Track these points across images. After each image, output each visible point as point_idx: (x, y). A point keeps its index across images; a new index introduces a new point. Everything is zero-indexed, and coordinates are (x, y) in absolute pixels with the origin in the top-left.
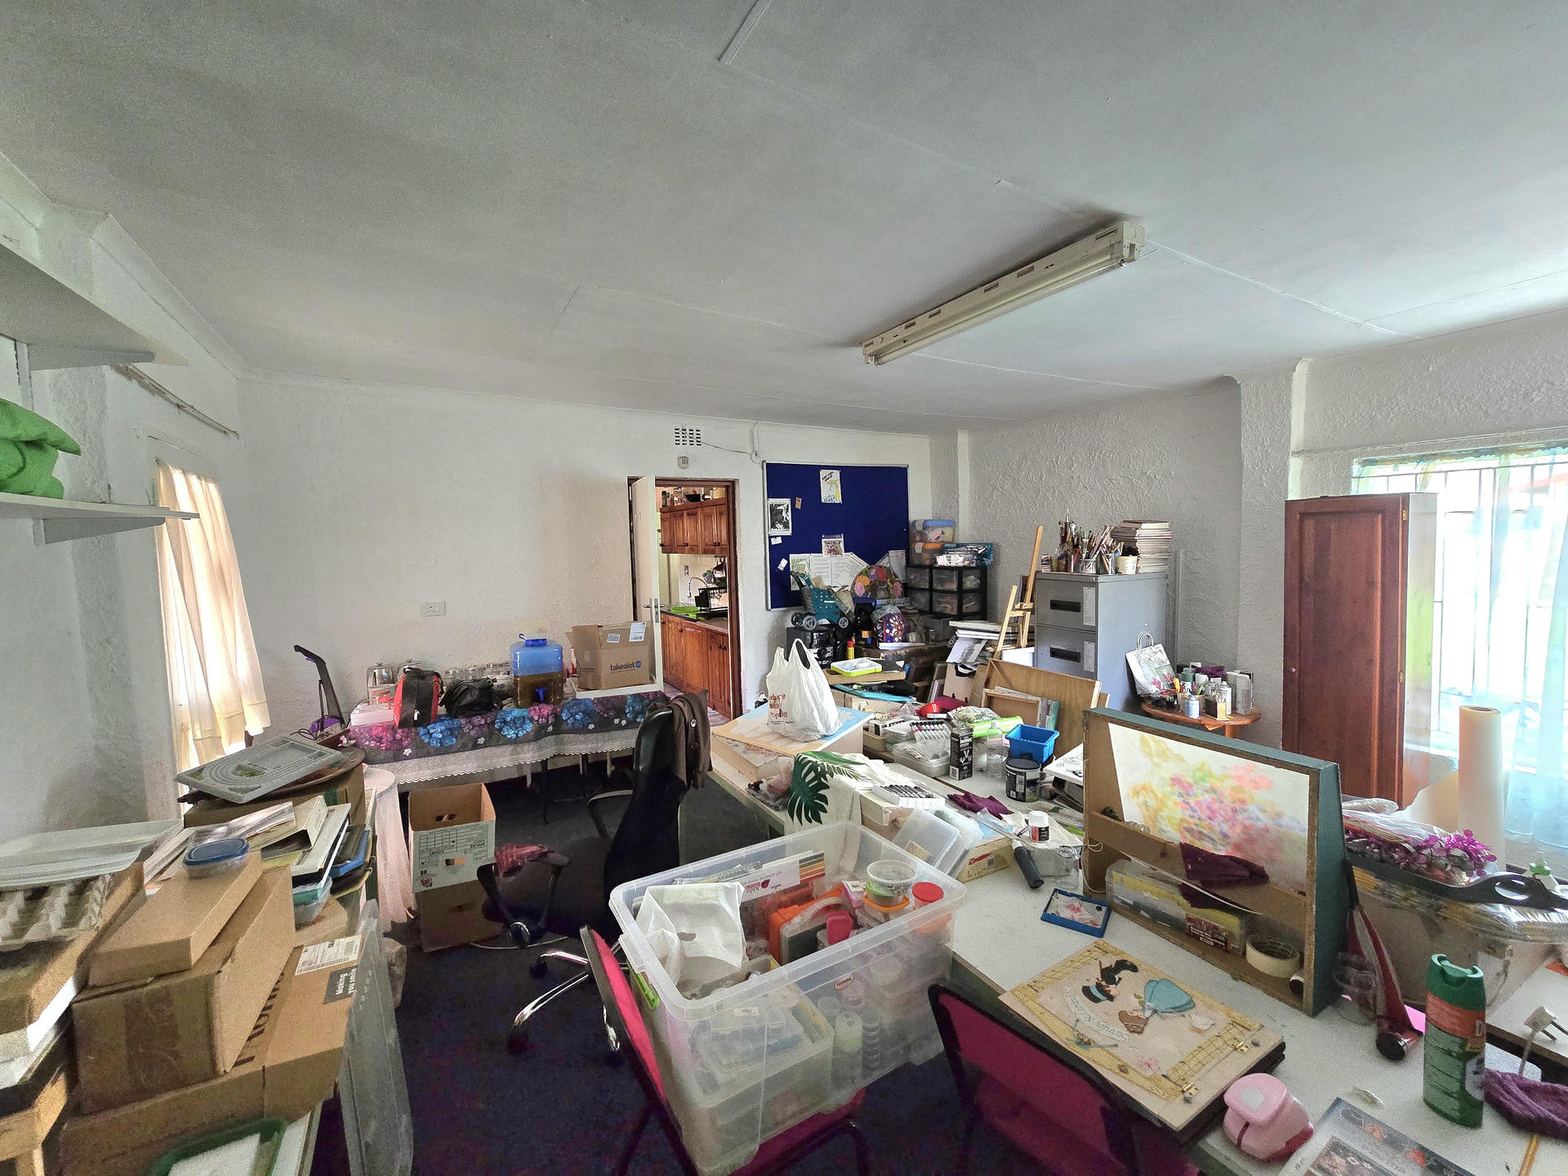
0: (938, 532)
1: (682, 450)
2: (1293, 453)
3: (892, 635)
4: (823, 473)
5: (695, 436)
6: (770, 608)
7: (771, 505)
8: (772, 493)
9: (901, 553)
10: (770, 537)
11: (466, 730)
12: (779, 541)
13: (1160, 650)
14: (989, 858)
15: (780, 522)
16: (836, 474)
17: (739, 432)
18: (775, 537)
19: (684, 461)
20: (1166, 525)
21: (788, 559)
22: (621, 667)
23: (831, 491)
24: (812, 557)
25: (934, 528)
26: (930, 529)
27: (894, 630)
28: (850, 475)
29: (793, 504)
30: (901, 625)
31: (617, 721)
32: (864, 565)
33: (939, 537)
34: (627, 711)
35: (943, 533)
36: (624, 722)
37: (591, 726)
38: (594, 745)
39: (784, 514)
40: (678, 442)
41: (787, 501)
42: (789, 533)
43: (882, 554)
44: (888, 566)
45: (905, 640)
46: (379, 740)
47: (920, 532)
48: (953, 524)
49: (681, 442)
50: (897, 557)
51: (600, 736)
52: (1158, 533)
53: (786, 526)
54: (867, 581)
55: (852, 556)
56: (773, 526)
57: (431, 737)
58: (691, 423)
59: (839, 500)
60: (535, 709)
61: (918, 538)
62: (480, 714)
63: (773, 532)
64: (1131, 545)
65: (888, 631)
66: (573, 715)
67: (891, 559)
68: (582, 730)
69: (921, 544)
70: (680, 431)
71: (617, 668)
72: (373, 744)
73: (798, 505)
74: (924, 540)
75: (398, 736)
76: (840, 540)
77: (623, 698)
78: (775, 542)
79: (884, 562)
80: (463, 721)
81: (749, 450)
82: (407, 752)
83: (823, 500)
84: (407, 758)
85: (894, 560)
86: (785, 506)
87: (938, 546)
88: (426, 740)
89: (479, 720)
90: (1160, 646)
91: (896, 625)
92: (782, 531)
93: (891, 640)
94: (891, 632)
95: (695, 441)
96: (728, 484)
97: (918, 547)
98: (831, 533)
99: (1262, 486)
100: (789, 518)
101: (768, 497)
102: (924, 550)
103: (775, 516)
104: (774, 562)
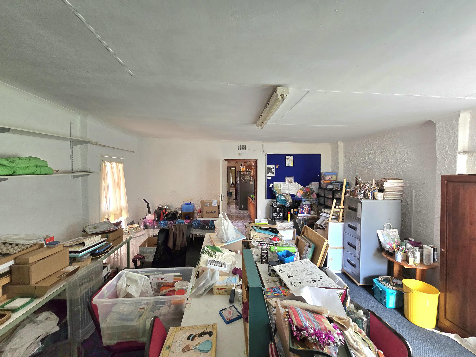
0: (329, 177)
1: (240, 151)
2: (460, 153)
3: (303, 211)
4: (287, 157)
5: (244, 147)
6: (266, 199)
7: (268, 167)
8: (268, 164)
9: (317, 184)
10: (267, 177)
11: (169, 224)
12: (270, 178)
13: (395, 231)
14: (225, 290)
15: (271, 172)
16: (292, 157)
17: (258, 145)
18: (269, 177)
19: (240, 154)
20: (402, 181)
21: (273, 184)
22: (209, 212)
23: (289, 163)
24: (282, 184)
25: (328, 175)
26: (326, 176)
27: (304, 210)
28: (296, 157)
29: (275, 167)
30: (307, 208)
31: (207, 227)
32: (301, 187)
33: (330, 179)
34: (210, 225)
35: (332, 177)
36: (209, 228)
37: (200, 227)
38: (201, 233)
39: (272, 170)
40: (239, 149)
41: (274, 166)
42: (274, 175)
43: (309, 183)
44: (311, 187)
45: (309, 214)
46: (150, 223)
47: (323, 177)
48: (336, 174)
49: (240, 149)
50: (315, 184)
51: (202, 230)
52: (396, 184)
53: (273, 173)
54: (302, 192)
55: (297, 184)
56: (268, 173)
57: (161, 224)
58: (243, 143)
59: (292, 165)
60: (185, 221)
61: (322, 179)
62: (173, 220)
63: (268, 175)
64: (382, 188)
65: (302, 210)
66: (195, 224)
67: (312, 185)
68: (197, 228)
69: (323, 181)
70: (240, 146)
71: (208, 212)
72: (149, 224)
73: (277, 167)
74: (324, 180)
75: (154, 223)
76: (292, 178)
77: (209, 221)
78: (268, 178)
79: (309, 186)
80: (168, 221)
81: (262, 150)
82: (156, 227)
83: (286, 166)
84: (155, 229)
85: (314, 186)
86: (273, 167)
87: (329, 182)
88: (160, 225)
89: (172, 222)
90: (396, 230)
91: (305, 208)
92: (271, 175)
93: (303, 213)
94: (303, 210)
95: (244, 148)
96: (255, 160)
97: (322, 182)
98: (289, 176)
99: (445, 166)
100: (274, 171)
101: (267, 165)
102: (324, 183)
103: (269, 170)
104: (268, 184)
